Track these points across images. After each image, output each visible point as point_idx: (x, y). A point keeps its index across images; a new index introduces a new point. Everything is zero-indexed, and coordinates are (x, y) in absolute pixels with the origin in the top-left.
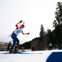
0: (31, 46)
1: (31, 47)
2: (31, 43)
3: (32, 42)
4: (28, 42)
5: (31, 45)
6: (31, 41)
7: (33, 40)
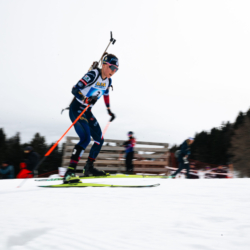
0: (230, 151)
1: (233, 156)
2: (233, 134)
3: (237, 132)
4: (214, 131)
5: (230, 146)
6: (228, 125)
7: (241, 118)
